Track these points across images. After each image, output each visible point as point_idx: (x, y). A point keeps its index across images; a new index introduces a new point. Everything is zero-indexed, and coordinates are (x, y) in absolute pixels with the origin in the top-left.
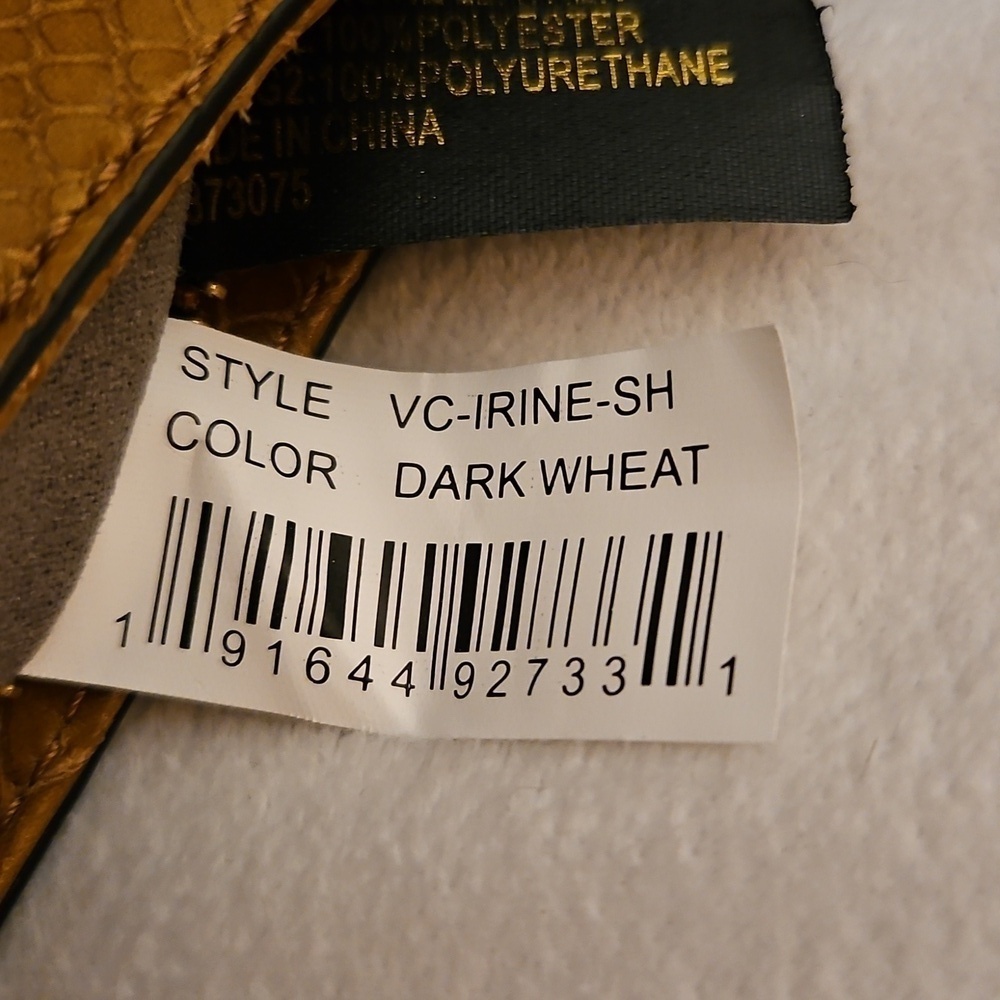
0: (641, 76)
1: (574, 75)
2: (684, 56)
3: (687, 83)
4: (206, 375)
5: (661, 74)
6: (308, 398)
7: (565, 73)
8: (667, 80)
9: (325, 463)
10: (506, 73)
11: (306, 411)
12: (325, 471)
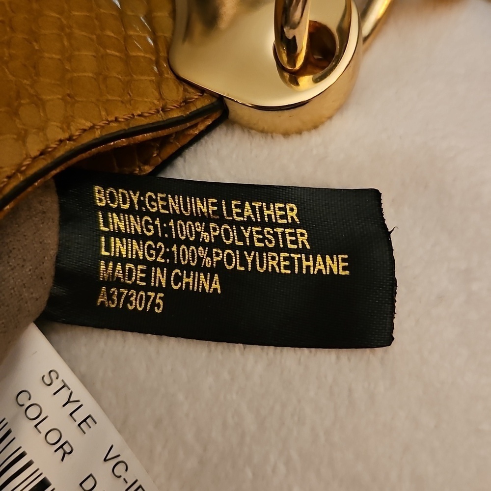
0: (308, 267)
1: (279, 264)
2: (328, 257)
3: (328, 273)
4: (50, 385)
5: (318, 267)
6: (85, 420)
7: (275, 263)
8: (320, 271)
9: (68, 449)
10: (249, 260)
11: (79, 425)
12: (65, 453)
